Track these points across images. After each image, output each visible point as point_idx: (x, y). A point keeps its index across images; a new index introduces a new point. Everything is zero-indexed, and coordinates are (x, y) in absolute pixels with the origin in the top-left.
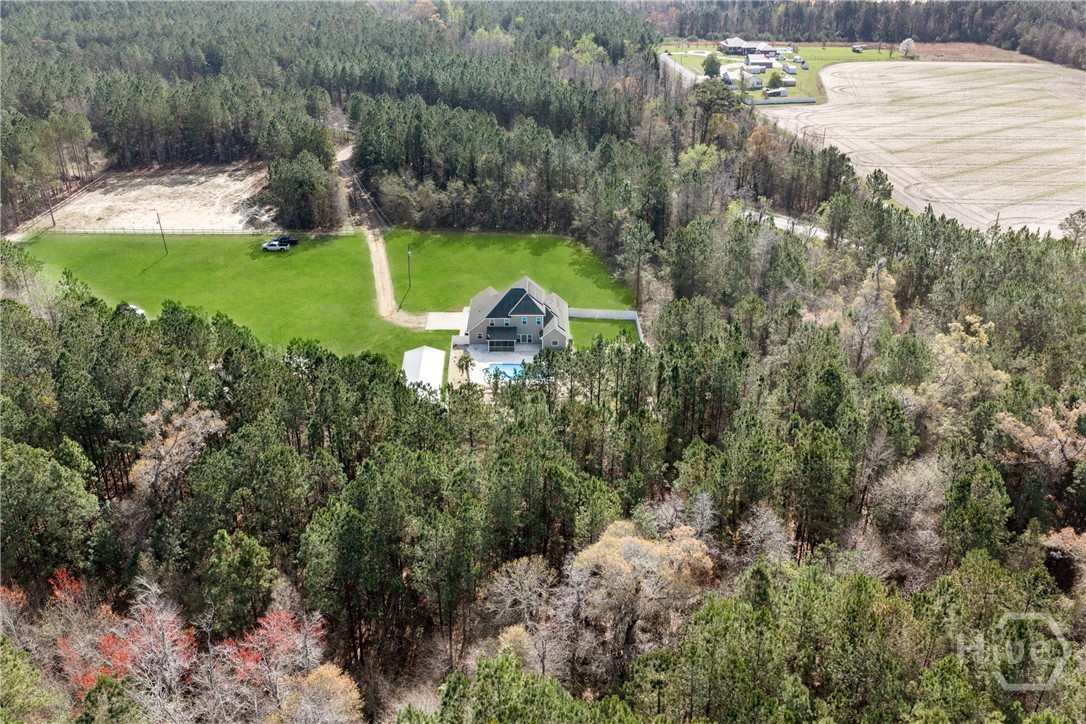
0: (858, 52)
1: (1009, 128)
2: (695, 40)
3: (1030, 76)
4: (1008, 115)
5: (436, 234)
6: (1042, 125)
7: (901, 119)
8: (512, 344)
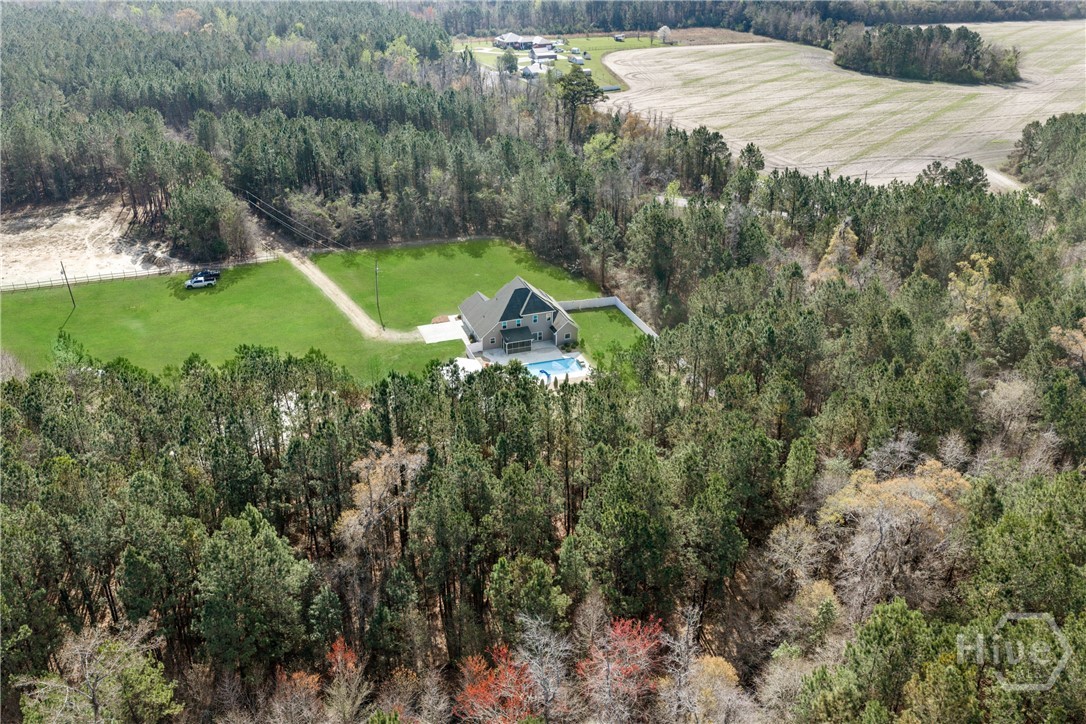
0: (620, 41)
1: (796, 100)
2: (465, 38)
3: (777, 54)
4: (786, 89)
5: (360, 249)
6: (817, 95)
7: (703, 99)
8: (529, 343)
